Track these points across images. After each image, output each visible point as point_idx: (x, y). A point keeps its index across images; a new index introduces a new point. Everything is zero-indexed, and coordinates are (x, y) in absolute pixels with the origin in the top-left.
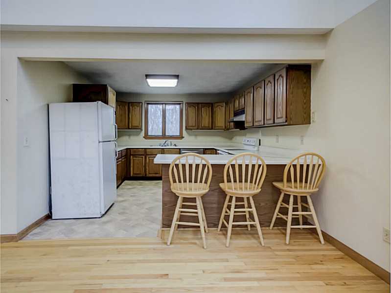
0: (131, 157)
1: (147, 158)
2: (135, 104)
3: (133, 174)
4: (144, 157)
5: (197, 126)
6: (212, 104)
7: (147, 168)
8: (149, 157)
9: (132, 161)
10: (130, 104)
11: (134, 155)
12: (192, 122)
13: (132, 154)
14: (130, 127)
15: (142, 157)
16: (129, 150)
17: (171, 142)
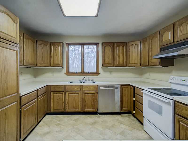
0: (52, 93)
1: (67, 94)
2: (56, 43)
3: (54, 109)
4: (63, 93)
5: (112, 63)
6: (126, 43)
7: (67, 103)
8: (68, 94)
9: (52, 97)
10: (52, 44)
11: (55, 92)
12: (108, 60)
13: (52, 90)
14: (52, 65)
15: (62, 94)
16: (49, 87)
17: (89, 78)
